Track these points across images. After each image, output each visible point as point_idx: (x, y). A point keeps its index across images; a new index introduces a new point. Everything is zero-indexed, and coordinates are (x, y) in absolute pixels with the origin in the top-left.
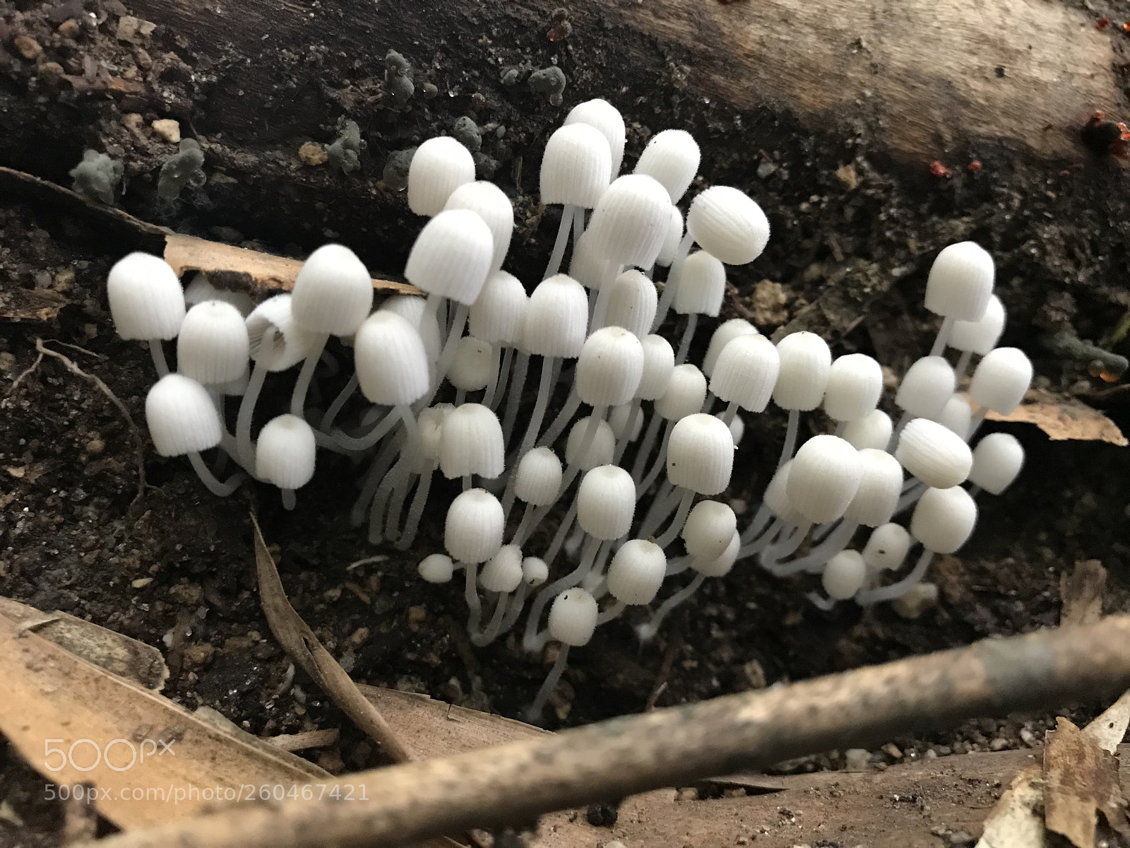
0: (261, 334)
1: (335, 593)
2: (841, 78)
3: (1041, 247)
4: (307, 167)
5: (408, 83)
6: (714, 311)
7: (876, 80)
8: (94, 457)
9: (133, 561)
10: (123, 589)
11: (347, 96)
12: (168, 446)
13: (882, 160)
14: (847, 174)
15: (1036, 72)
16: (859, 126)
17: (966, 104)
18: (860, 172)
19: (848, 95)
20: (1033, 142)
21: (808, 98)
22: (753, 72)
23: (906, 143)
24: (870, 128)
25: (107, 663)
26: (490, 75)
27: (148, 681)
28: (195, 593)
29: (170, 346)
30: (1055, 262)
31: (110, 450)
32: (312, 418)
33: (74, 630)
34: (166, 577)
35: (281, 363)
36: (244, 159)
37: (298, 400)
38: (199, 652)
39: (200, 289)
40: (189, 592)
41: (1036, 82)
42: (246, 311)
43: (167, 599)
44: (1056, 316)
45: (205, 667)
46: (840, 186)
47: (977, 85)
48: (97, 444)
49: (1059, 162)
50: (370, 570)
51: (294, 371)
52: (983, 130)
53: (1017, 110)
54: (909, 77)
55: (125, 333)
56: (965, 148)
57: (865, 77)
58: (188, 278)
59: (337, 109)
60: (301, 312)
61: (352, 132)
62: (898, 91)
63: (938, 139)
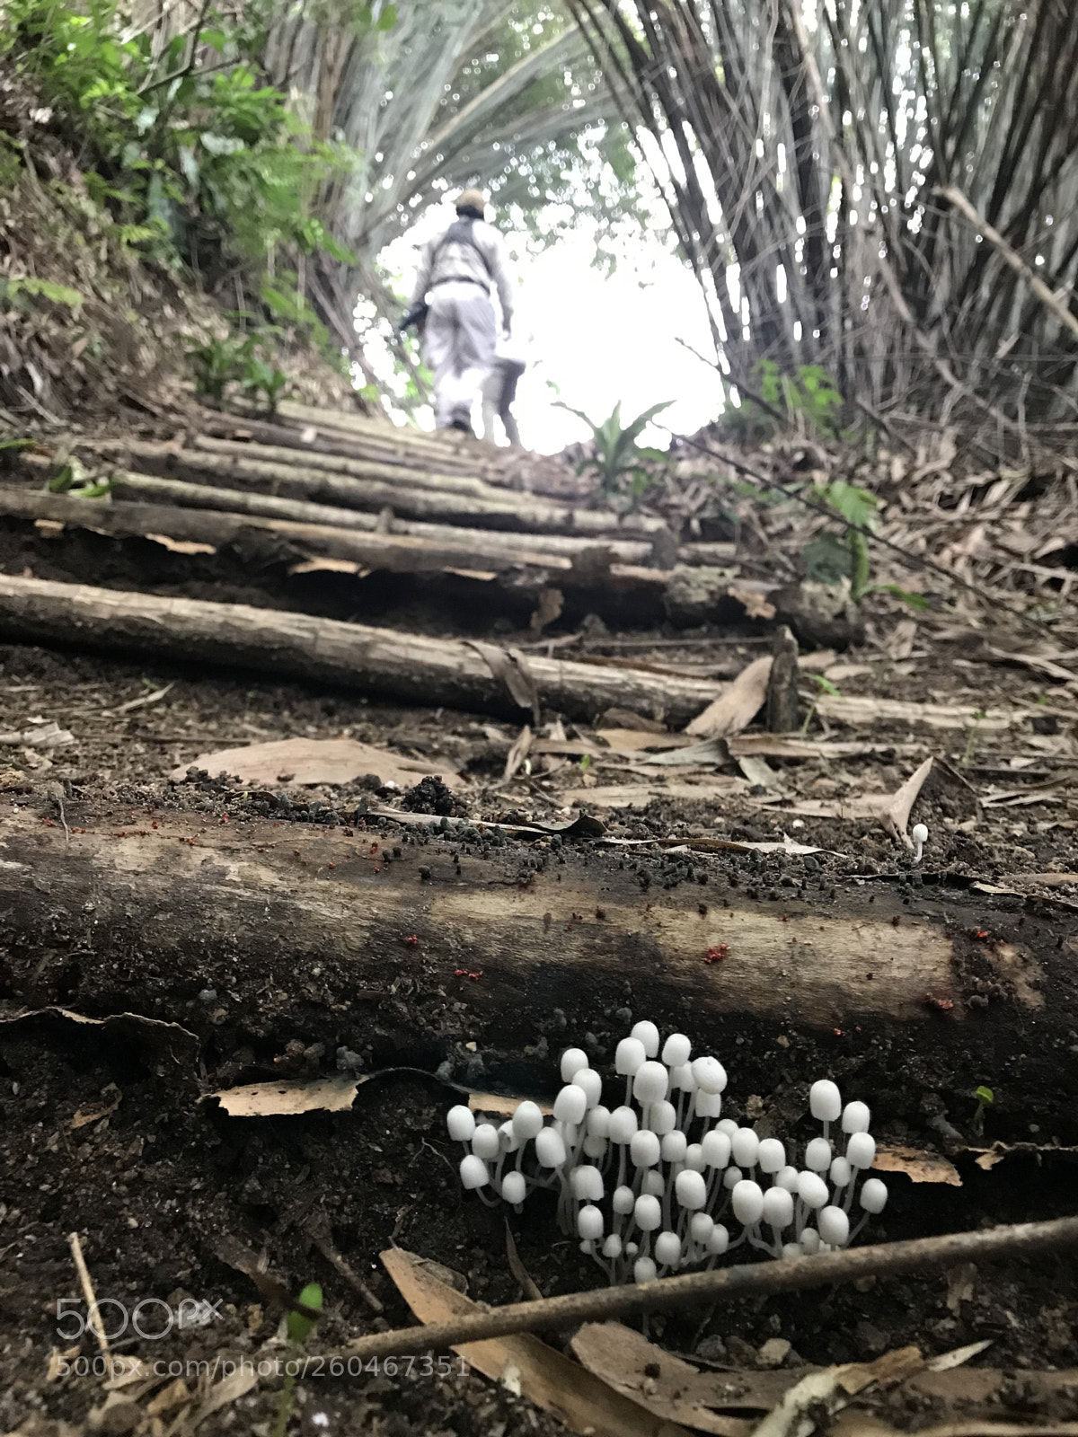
0: (502, 1137)
1: (544, 1258)
2: (775, 992)
3: (909, 1067)
4: (528, 1056)
5: (564, 1021)
6: (716, 1114)
7: (795, 991)
8: (443, 1189)
9: (457, 1237)
10: (453, 1250)
11: (541, 1026)
12: (468, 1186)
13: (804, 1030)
14: (783, 1041)
15: (895, 973)
16: (787, 1015)
17: (849, 996)
18: (790, 1037)
19: (779, 1000)
20: (895, 1013)
21: (757, 1004)
22: (726, 996)
23: (818, 1019)
24: (793, 1015)
25: (445, 1281)
26: (600, 1011)
27: (460, 1289)
28: (481, 1253)
29: (469, 1142)
30: (920, 1076)
31: (449, 1186)
32: (524, 1171)
33: (433, 1266)
34: (469, 1246)
35: (511, 1149)
36: (503, 1054)
37: (518, 1165)
38: (483, 1282)
39: (482, 1118)
40: (480, 1253)
41: (894, 979)
42: (497, 1127)
43: (471, 1256)
44: (928, 1108)
45: (485, 1289)
46: (780, 1047)
47: (855, 985)
48: (444, 1184)
49: (912, 1021)
50: (561, 1247)
51: (516, 1152)
52: (861, 1009)
53: (883, 995)
54: (814, 986)
55: (454, 1138)
56: (851, 1020)
57: (788, 990)
58: (477, 1113)
59: (538, 1031)
60: (516, 1129)
61: (543, 1043)
62: (808, 994)
63: (834, 1016)
